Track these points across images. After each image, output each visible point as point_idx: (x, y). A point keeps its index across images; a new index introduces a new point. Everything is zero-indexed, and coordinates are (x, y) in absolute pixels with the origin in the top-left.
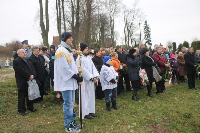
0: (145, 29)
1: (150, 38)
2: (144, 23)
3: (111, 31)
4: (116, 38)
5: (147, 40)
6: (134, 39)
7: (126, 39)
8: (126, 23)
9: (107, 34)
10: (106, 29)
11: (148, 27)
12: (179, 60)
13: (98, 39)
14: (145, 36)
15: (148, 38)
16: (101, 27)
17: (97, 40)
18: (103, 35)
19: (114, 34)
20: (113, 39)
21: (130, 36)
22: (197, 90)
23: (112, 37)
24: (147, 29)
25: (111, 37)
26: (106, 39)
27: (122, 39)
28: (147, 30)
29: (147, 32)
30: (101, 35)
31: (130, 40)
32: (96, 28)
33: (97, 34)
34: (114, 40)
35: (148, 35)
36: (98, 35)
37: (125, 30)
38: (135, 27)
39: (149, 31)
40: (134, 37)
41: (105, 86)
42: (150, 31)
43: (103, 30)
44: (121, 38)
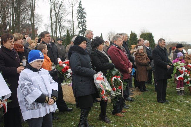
0: (78, 13)
1: (85, 27)
2: (78, 5)
3: (30, 13)
4: (37, 24)
5: (81, 30)
6: (64, 26)
7: (52, 26)
8: (53, 3)
9: (24, 18)
10: (23, 11)
11: (83, 11)
12: (138, 57)
13: (11, 24)
14: (79, 23)
15: (82, 26)
16: (15, 6)
17: (10, 26)
18: (18, 19)
19: (35, 18)
20: (33, 25)
21: (58, 22)
22: (169, 104)
23: (32, 23)
24: (81, 13)
25: (30, 23)
26: (23, 25)
27: (47, 26)
28: (82, 15)
29: (81, 18)
30: (15, 19)
31: (58, 29)
32: (7, 8)
33: (8, 17)
34: (35, 27)
35: (82, 23)
36: (11, 18)
37: (51, 13)
38: (64, 9)
39: (84, 16)
40: (63, 24)
41: (28, 112)
42: (86, 17)
43: (18, 11)
44: (45, 25)
